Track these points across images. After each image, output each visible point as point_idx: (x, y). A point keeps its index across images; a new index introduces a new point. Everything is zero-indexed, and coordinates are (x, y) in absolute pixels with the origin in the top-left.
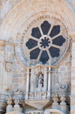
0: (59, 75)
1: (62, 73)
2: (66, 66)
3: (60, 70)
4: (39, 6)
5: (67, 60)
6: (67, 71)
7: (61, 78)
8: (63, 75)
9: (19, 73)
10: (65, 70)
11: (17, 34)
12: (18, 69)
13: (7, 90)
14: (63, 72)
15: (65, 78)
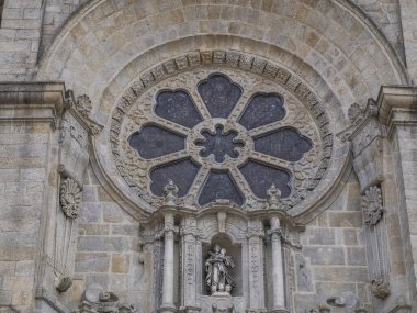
0: (307, 259)
1: (321, 250)
2: (336, 229)
3: (312, 242)
4: (207, 14)
5: (341, 208)
6: (344, 246)
7: (316, 269)
8: (327, 260)
9: (111, 235)
10: (333, 243)
11: (101, 91)
12: (106, 220)
13: (57, 289)
14: (325, 249)
15: (336, 270)
